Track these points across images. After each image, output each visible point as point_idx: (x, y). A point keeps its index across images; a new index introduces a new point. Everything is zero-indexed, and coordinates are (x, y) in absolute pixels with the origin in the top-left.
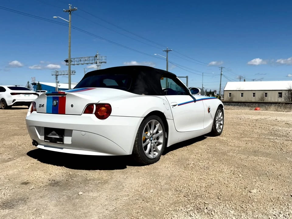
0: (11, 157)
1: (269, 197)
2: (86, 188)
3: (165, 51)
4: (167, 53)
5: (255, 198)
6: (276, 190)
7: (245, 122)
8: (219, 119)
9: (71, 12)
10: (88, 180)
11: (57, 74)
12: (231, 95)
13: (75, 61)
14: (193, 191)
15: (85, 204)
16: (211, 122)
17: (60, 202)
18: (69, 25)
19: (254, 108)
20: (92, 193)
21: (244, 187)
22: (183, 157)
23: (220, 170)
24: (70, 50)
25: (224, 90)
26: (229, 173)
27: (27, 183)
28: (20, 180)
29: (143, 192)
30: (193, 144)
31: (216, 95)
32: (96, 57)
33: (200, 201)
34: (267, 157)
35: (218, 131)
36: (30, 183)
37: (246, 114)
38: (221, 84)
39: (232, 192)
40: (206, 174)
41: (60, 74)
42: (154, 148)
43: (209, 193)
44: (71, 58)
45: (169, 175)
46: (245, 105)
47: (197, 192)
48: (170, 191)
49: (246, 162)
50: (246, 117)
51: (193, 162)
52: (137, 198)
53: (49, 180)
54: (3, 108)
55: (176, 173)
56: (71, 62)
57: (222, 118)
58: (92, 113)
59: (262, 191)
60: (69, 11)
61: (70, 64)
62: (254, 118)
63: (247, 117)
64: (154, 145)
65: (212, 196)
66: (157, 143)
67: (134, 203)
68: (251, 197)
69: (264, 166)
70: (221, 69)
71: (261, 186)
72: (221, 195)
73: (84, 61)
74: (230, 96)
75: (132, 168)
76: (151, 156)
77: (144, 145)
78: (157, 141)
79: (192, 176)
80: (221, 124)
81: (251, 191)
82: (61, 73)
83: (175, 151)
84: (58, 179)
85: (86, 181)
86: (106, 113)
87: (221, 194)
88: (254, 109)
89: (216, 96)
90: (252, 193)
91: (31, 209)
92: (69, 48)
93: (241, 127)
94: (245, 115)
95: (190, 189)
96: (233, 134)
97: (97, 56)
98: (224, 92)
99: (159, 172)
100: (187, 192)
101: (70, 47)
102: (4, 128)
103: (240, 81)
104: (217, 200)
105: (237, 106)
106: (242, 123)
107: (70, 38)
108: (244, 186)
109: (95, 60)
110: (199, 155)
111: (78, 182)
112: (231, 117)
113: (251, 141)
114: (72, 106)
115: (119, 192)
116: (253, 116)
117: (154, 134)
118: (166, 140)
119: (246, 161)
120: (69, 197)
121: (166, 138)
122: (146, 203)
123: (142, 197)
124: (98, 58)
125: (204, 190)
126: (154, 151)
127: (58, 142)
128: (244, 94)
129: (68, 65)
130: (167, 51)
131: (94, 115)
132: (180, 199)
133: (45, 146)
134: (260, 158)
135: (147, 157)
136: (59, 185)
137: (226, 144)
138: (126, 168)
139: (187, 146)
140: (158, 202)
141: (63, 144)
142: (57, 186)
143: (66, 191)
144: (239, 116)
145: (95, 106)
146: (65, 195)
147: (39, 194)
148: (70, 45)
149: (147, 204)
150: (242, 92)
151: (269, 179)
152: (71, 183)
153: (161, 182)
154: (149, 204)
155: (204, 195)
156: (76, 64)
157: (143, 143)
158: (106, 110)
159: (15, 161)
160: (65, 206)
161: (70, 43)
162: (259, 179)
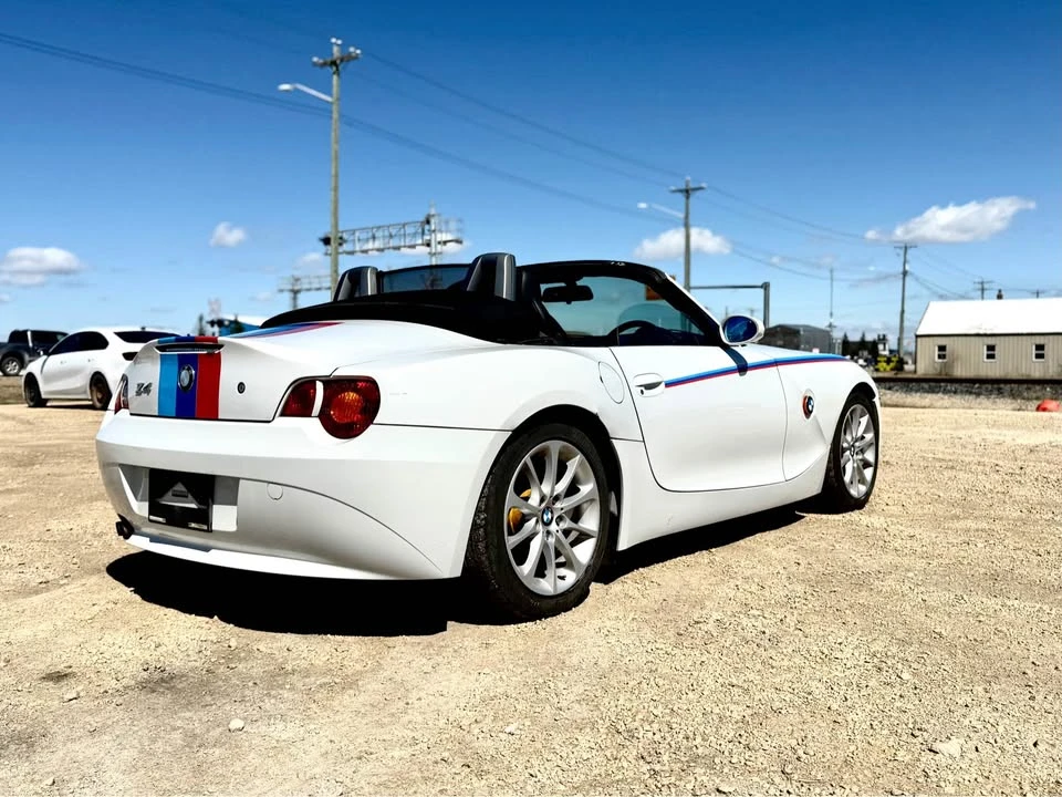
0: (51, 577)
1: (1012, 777)
2: (268, 704)
3: (681, 191)
4: (688, 198)
5: (951, 778)
6: (1053, 745)
7: (982, 456)
8: (857, 444)
9: (340, 68)
10: (287, 674)
11: (296, 288)
12: (947, 353)
13: (354, 241)
14: (681, 736)
15: (239, 769)
16: (819, 453)
17: (152, 754)
18: (331, 112)
19: (1036, 403)
20: (281, 726)
21: (911, 726)
22: (686, 592)
23: (826, 652)
24: (336, 202)
25: (918, 333)
26: (862, 663)
27: (66, 675)
28: (43, 665)
29: (476, 731)
30: (742, 542)
31: (887, 353)
32: (428, 222)
33: (699, 779)
34: (1042, 599)
35: (853, 492)
36: (73, 675)
37: (993, 426)
38: (903, 312)
39: (852, 748)
40: (759, 666)
41: (307, 286)
42: (558, 554)
43: (747, 747)
44: (340, 229)
45: (605, 664)
46: (1000, 393)
47: (699, 740)
48: (588, 730)
49: (946, 618)
50: (989, 437)
51: (716, 616)
52: (446, 755)
53: (145, 667)
54: (98, 405)
55: (634, 658)
56: (341, 244)
57: (869, 436)
58: (310, 416)
59: (986, 750)
60: (334, 63)
61: (336, 249)
62: (1025, 443)
63: (993, 435)
64: (558, 540)
65: (761, 760)
66: (573, 535)
67: (426, 774)
68: (931, 774)
69: (1020, 640)
70: (902, 252)
71: (989, 726)
72: (798, 759)
73: (387, 240)
74: (940, 357)
75: (467, 632)
76: (546, 586)
77: (512, 541)
78: (573, 525)
79: (695, 674)
80: (866, 464)
81: (937, 746)
82: (310, 283)
83: (658, 566)
84: (176, 664)
85: (277, 676)
86: (360, 413)
87: (800, 752)
88: (1034, 407)
89: (885, 356)
90: (937, 757)
91: (37, 777)
92: (333, 193)
93: (961, 475)
94: (988, 431)
95: (674, 726)
96: (920, 505)
97: (432, 221)
98: (916, 342)
99: (569, 652)
100: (657, 738)
101: (336, 189)
102: (72, 474)
103: (983, 298)
104: (777, 780)
105: (967, 397)
106: (967, 459)
107: (336, 158)
108: (911, 720)
109: (423, 233)
110: (754, 588)
111: (244, 679)
112: (926, 436)
113: (990, 533)
114: (241, 388)
115: (382, 726)
116: (1019, 432)
117: (557, 498)
118: (611, 524)
119: (949, 615)
120: (191, 738)
121: (612, 514)
122: (475, 779)
123: (468, 752)
124: (433, 228)
125: (732, 734)
126: (559, 565)
127: (193, 525)
128: (997, 348)
129: (330, 255)
130: (687, 192)
131: (317, 421)
132: (618, 769)
133: (154, 539)
134: (1009, 603)
135: (527, 588)
136: (173, 687)
137: (881, 543)
138: (445, 630)
139: (713, 550)
140: (523, 778)
141: (210, 531)
142: (163, 693)
143: (188, 714)
144: (961, 433)
145: (320, 386)
146: (179, 728)
147: (89, 719)
148: (336, 182)
149: (476, 785)
150: (991, 341)
151: (1032, 698)
152: (220, 683)
153: (565, 692)
154: (483, 782)
155: (726, 753)
156: (358, 248)
157: (510, 534)
158: (359, 401)
159: (60, 592)
160: (163, 773)
161: (336, 176)
162: (988, 695)
